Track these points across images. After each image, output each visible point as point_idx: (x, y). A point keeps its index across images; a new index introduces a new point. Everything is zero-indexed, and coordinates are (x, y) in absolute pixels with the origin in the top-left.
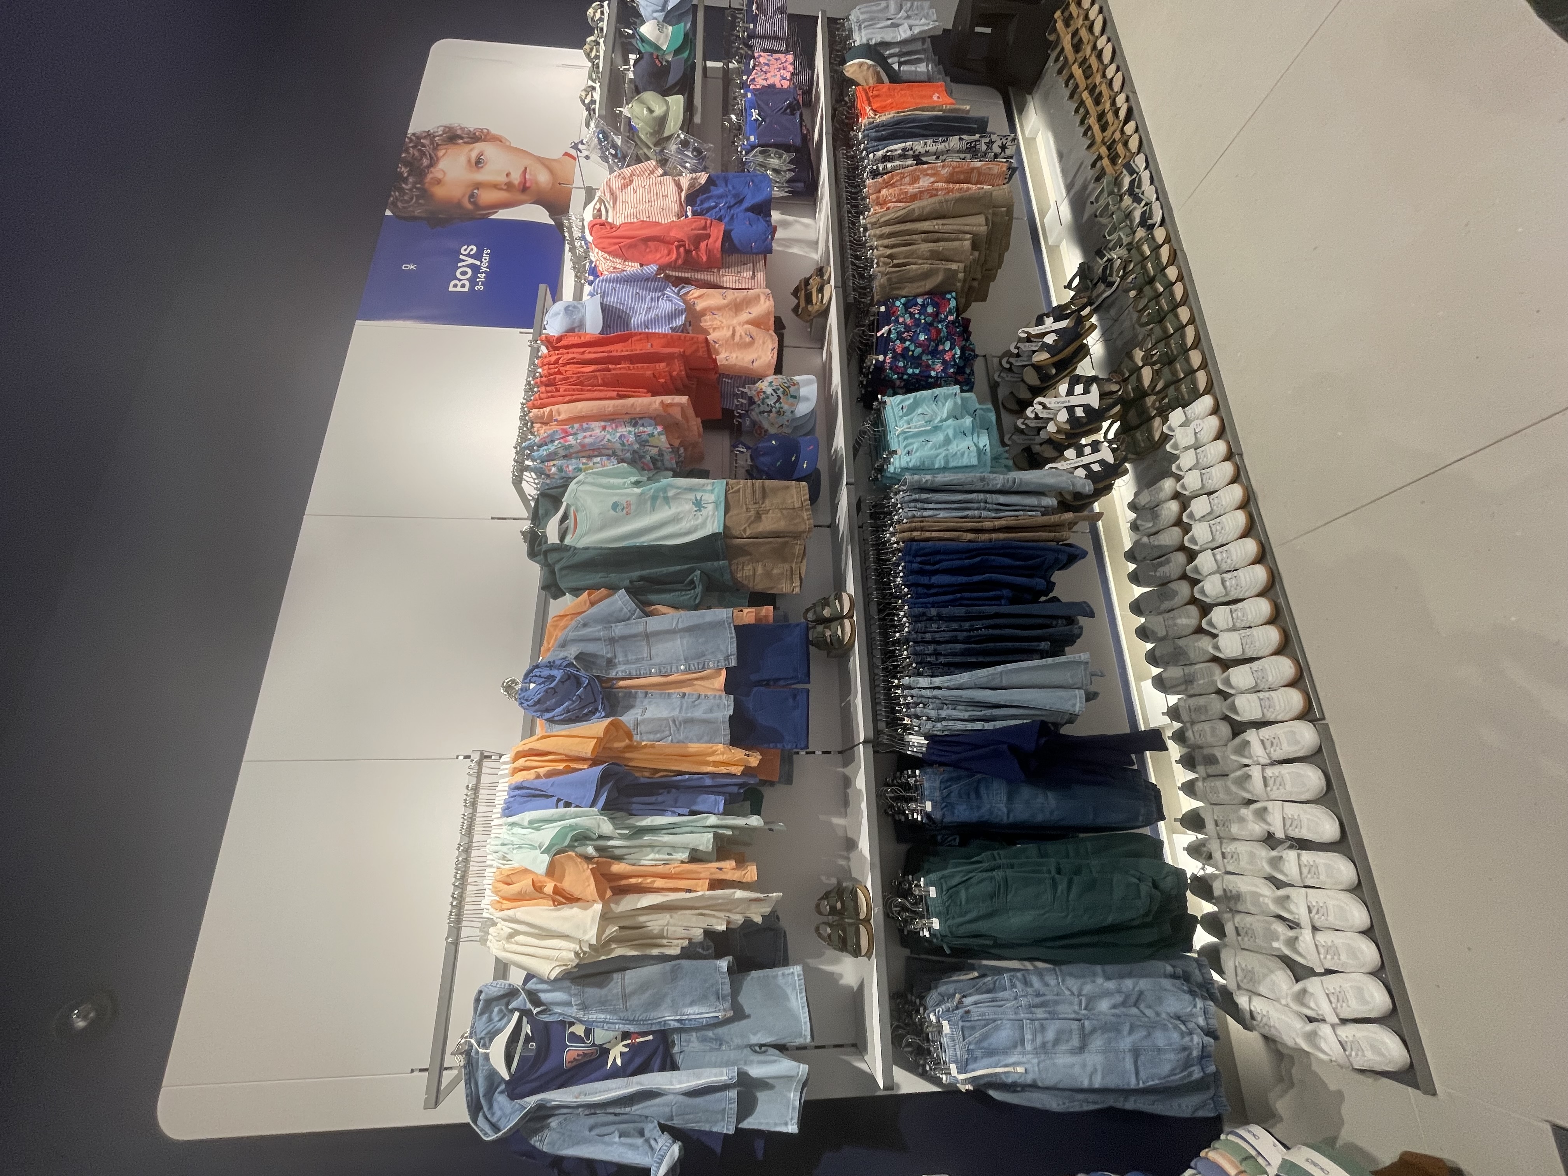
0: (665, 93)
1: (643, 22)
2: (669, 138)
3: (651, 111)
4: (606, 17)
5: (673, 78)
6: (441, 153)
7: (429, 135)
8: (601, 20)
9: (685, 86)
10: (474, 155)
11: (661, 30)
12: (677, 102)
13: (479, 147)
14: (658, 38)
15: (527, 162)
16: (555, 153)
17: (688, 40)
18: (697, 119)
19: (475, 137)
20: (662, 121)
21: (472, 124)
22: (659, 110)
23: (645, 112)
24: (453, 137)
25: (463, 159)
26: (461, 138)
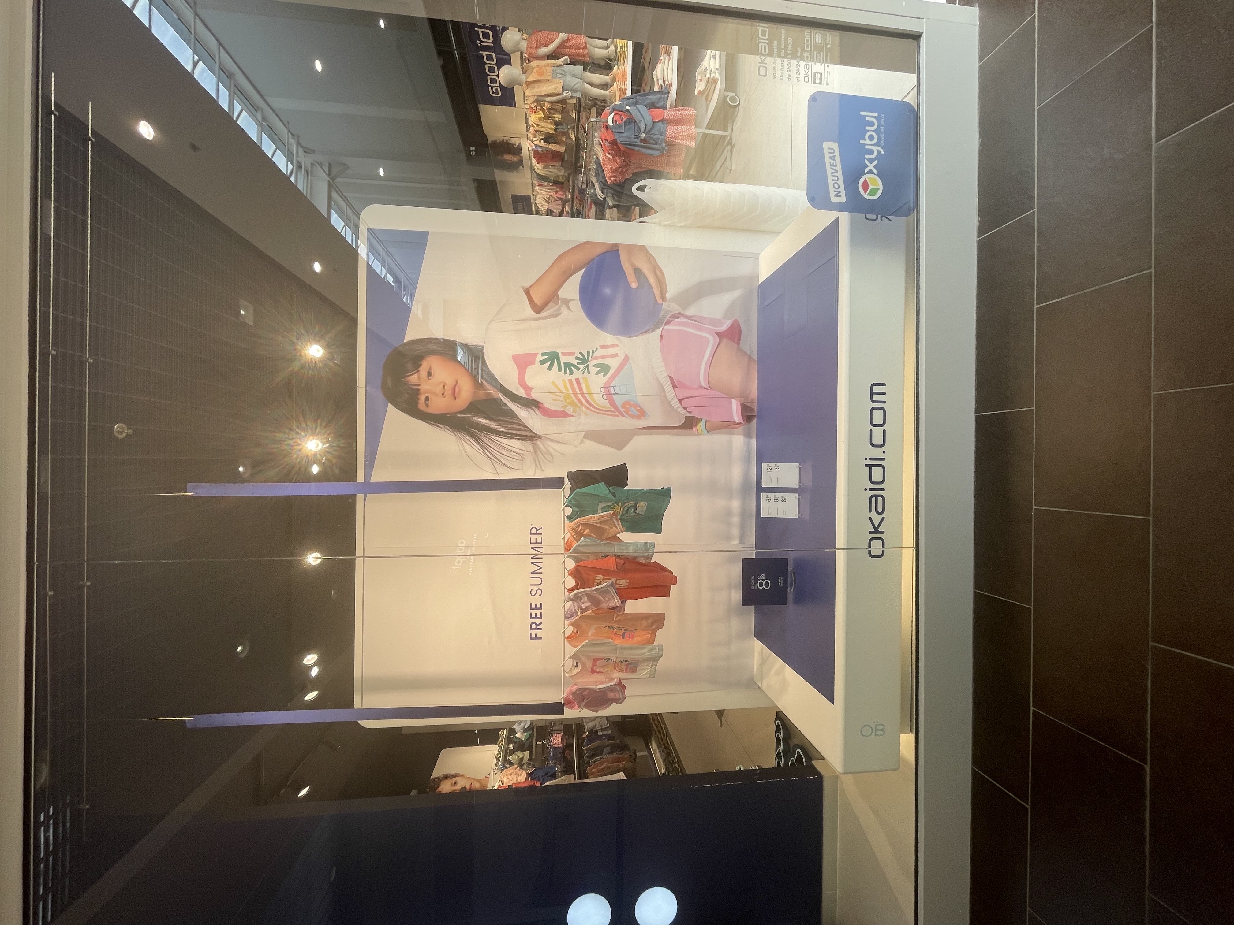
0: (523, 751)
1: (516, 733)
2: (524, 764)
3: (518, 757)
4: (505, 733)
5: (526, 747)
6: (442, 783)
7: (438, 778)
8: (504, 734)
9: (530, 748)
10: (453, 782)
11: (522, 734)
12: (527, 753)
13: (455, 779)
14: (521, 737)
15: (471, 781)
16: (482, 777)
17: (531, 736)
18: (533, 757)
19: (454, 776)
20: (522, 759)
21: (453, 772)
22: (521, 756)
23: (517, 757)
24: (446, 777)
25: (450, 783)
26: (449, 777)
